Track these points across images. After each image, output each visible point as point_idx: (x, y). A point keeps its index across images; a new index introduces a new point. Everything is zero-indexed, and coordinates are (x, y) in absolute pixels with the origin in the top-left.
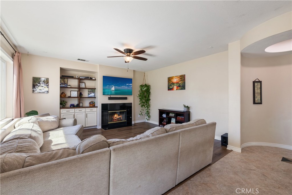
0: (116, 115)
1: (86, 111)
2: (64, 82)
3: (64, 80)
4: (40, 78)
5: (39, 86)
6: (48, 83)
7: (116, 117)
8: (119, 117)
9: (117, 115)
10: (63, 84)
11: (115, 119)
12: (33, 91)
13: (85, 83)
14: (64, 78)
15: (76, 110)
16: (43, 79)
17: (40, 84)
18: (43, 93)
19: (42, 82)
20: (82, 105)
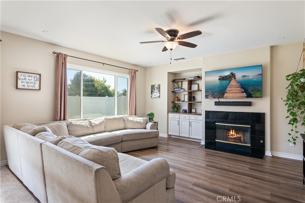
0: (232, 132)
1: (190, 119)
2: (178, 86)
3: (178, 83)
4: (154, 85)
5: (154, 92)
6: (159, 88)
7: (232, 135)
8: (238, 136)
9: (234, 131)
10: (177, 88)
11: (231, 138)
12: (151, 96)
13: (198, 84)
14: (178, 82)
15: (181, 116)
16: (156, 86)
17: (154, 90)
18: (156, 98)
19: (156, 89)
20: (195, 112)
